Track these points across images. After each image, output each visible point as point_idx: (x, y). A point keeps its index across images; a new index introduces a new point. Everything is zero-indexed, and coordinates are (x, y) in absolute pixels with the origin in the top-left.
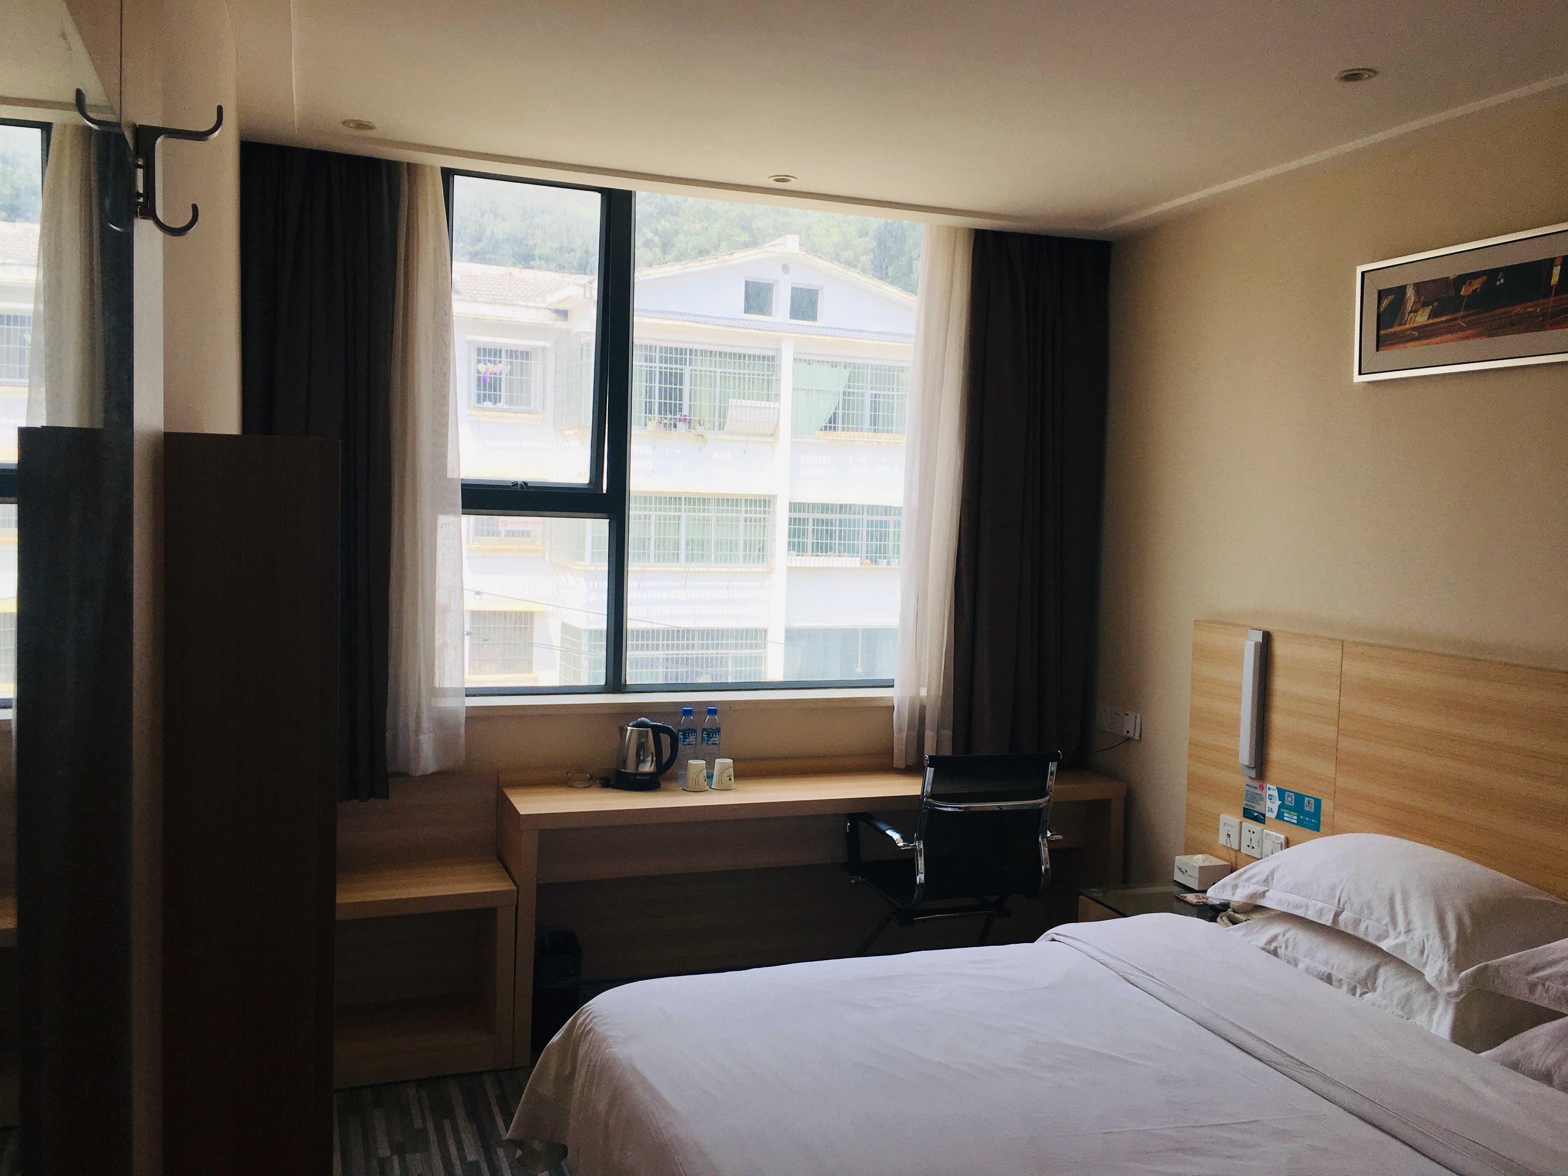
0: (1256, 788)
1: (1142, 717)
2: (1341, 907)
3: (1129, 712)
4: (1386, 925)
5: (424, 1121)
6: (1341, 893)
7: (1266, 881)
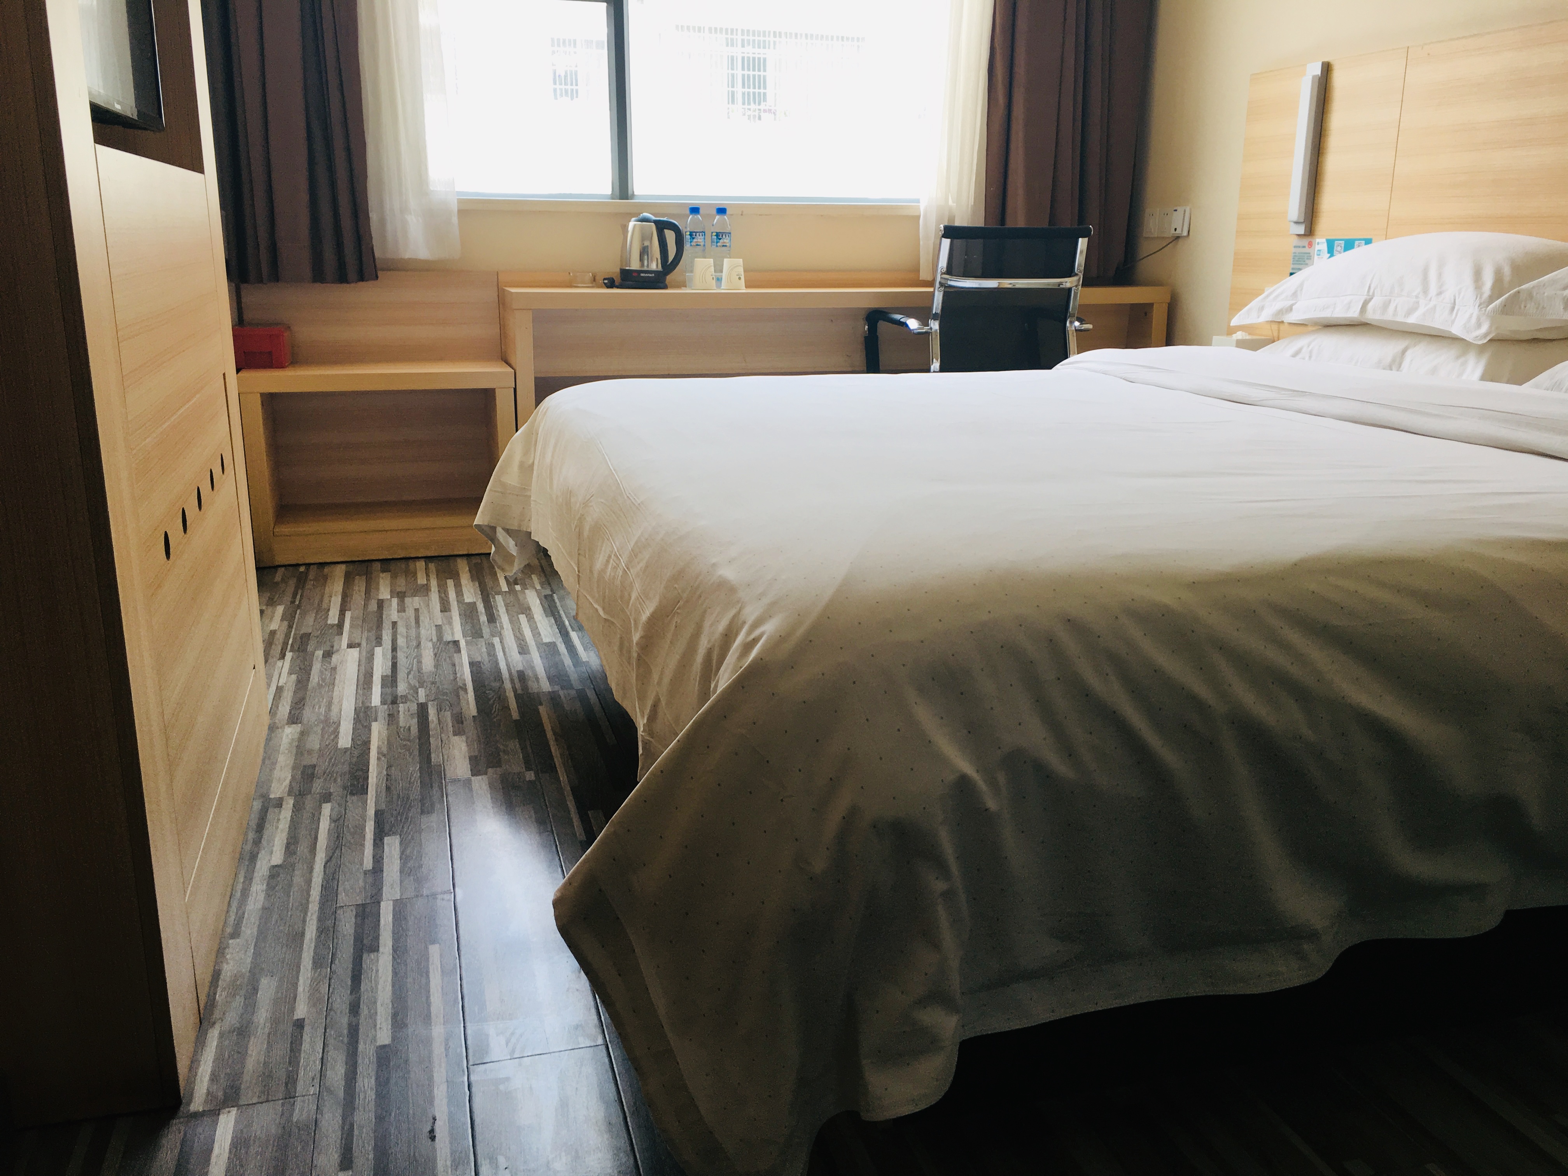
0: (1304, 247)
1: (1191, 210)
2: (1371, 293)
3: (1179, 208)
4: (1417, 297)
5: (428, 580)
6: (1372, 281)
7: (1295, 294)
